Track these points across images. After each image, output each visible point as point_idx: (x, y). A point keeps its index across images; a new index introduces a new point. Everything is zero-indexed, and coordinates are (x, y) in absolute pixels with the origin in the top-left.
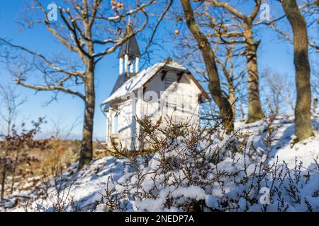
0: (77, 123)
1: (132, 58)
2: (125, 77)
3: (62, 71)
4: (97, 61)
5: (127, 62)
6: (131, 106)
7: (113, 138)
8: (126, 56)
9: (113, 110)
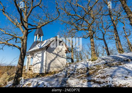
0: (13, 61)
1: (40, 36)
2: (37, 42)
3: (9, 34)
4: (30, 32)
5: (38, 37)
6: (41, 54)
7: (30, 67)
8: (38, 35)
9: (31, 55)
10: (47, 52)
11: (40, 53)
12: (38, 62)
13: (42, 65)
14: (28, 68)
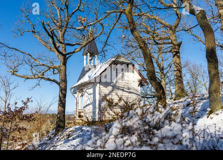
1: (92, 55)
3: (43, 65)
5: (89, 58)
7: (80, 113)
8: (88, 54)
9: (79, 92)
10: (101, 86)
11: (91, 88)
12: (89, 102)
13: (94, 108)
14: (77, 114)
